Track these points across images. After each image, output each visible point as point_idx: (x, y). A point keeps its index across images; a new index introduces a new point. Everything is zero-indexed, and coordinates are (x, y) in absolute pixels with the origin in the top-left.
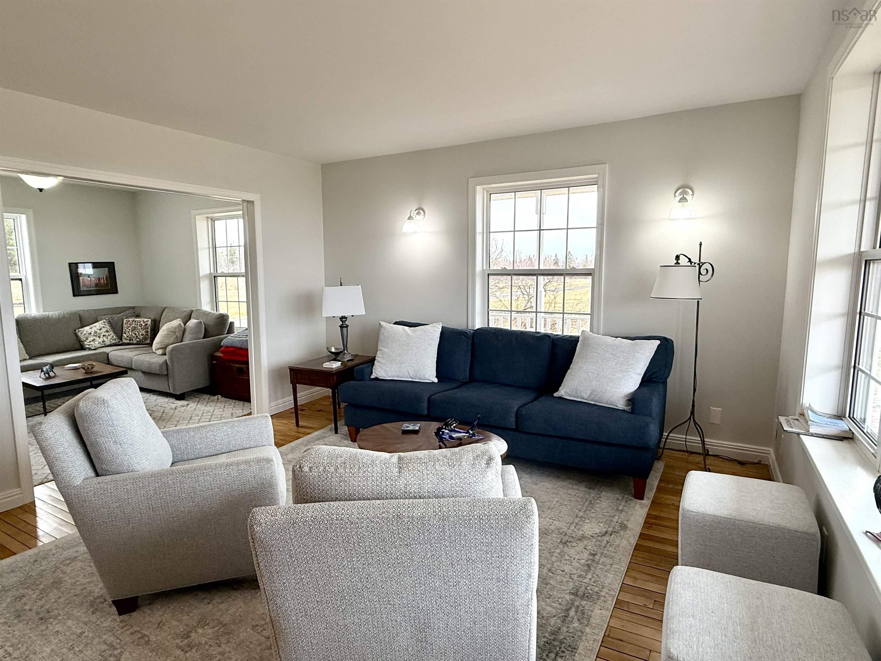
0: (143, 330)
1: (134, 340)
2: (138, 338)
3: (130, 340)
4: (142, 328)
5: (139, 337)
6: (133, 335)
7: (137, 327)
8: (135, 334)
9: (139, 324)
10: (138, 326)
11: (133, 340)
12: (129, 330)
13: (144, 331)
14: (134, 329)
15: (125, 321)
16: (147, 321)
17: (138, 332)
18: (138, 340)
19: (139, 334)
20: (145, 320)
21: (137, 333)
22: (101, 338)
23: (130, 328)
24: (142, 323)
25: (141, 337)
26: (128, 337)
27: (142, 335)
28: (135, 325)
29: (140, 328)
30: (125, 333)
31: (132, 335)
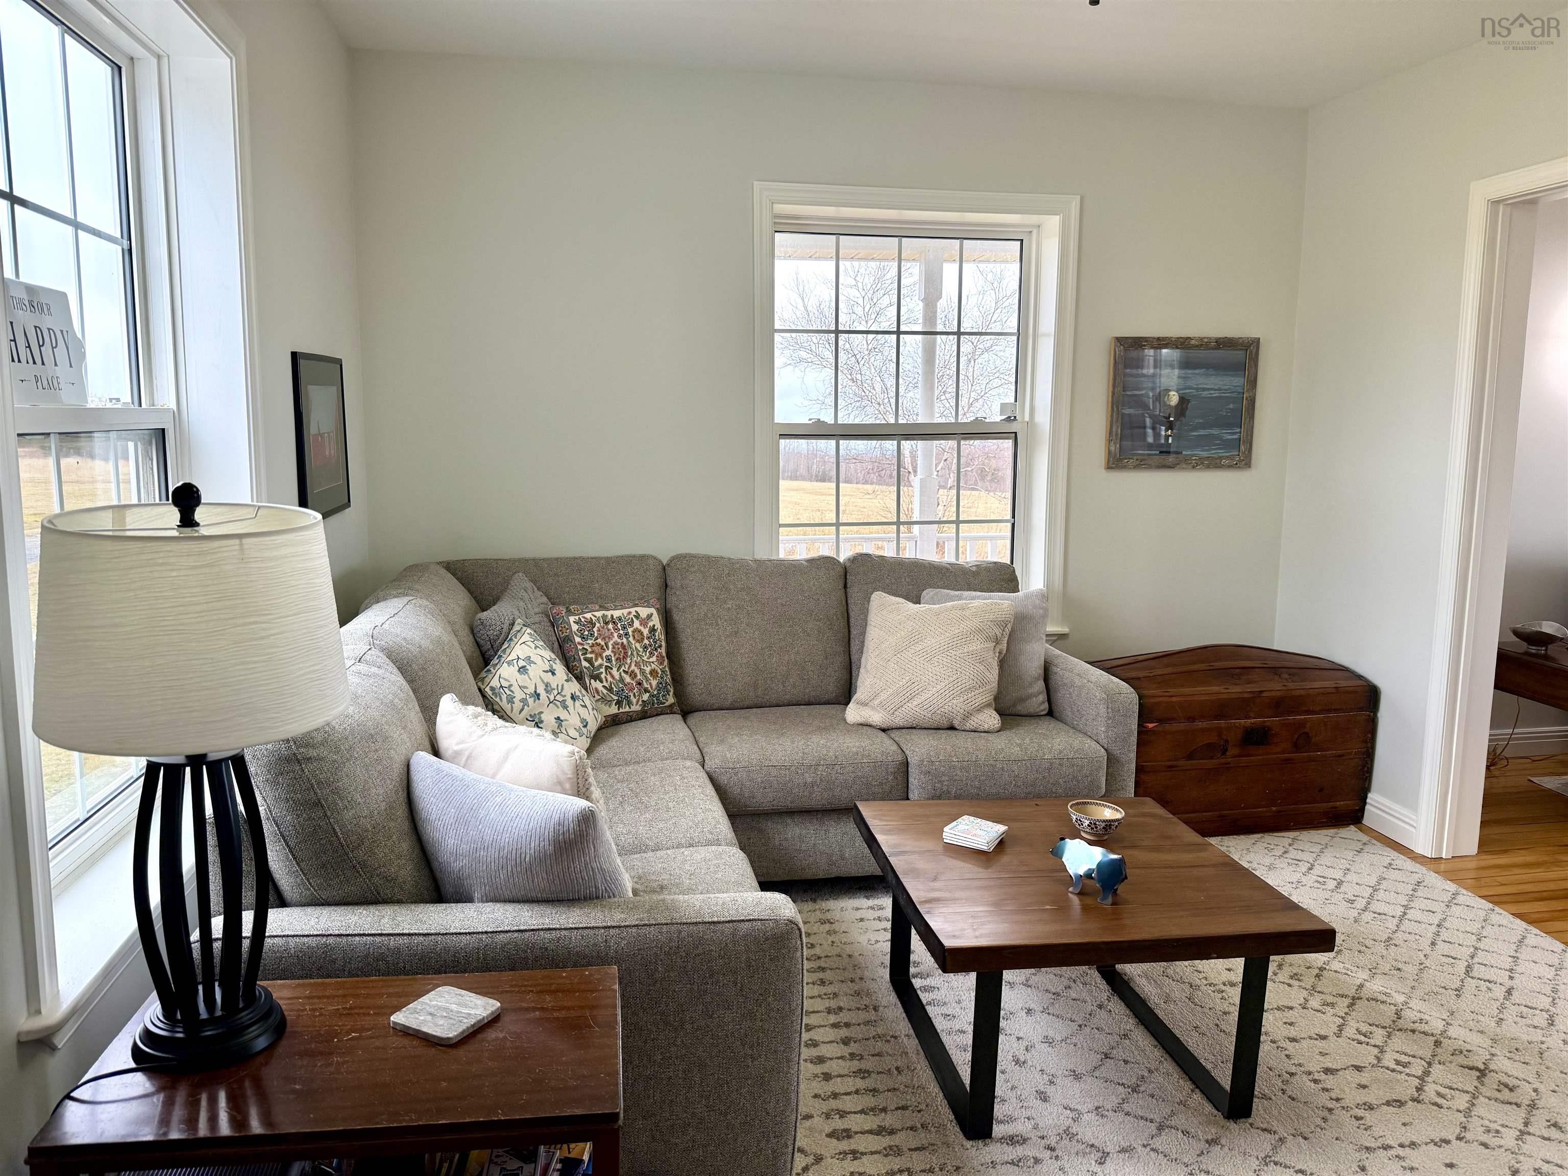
0: (651, 654)
1: (634, 700)
2: (646, 691)
3: (619, 703)
4: (645, 647)
5: (646, 685)
6: (628, 679)
7: (629, 642)
8: (633, 675)
9: (630, 630)
10: (631, 639)
11: (629, 703)
12: (609, 659)
13: (654, 659)
14: (623, 653)
15: (575, 627)
16: (650, 616)
17: (637, 664)
18: (646, 697)
19: (643, 672)
20: (644, 612)
21: (637, 671)
22: (571, 709)
23: (608, 652)
24: (637, 624)
25: (654, 683)
26: (610, 690)
27: (653, 672)
28: (620, 636)
29: (638, 645)
30: (597, 678)
31: (622, 680)
